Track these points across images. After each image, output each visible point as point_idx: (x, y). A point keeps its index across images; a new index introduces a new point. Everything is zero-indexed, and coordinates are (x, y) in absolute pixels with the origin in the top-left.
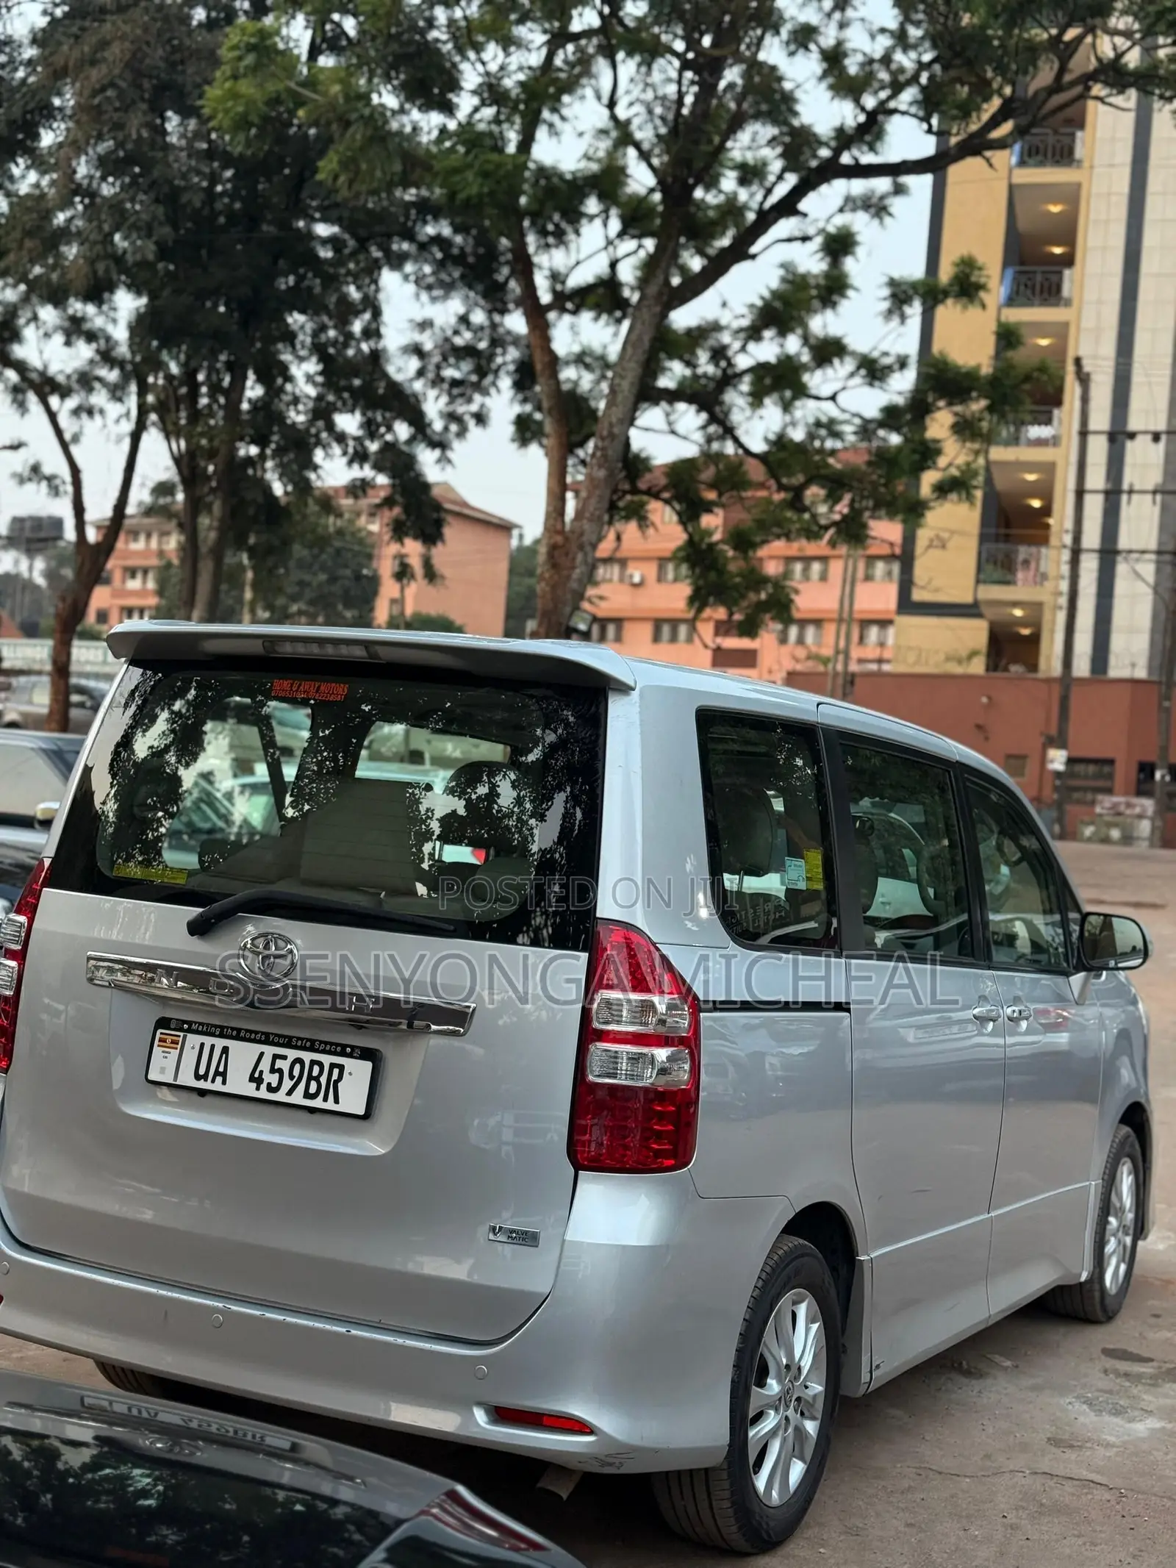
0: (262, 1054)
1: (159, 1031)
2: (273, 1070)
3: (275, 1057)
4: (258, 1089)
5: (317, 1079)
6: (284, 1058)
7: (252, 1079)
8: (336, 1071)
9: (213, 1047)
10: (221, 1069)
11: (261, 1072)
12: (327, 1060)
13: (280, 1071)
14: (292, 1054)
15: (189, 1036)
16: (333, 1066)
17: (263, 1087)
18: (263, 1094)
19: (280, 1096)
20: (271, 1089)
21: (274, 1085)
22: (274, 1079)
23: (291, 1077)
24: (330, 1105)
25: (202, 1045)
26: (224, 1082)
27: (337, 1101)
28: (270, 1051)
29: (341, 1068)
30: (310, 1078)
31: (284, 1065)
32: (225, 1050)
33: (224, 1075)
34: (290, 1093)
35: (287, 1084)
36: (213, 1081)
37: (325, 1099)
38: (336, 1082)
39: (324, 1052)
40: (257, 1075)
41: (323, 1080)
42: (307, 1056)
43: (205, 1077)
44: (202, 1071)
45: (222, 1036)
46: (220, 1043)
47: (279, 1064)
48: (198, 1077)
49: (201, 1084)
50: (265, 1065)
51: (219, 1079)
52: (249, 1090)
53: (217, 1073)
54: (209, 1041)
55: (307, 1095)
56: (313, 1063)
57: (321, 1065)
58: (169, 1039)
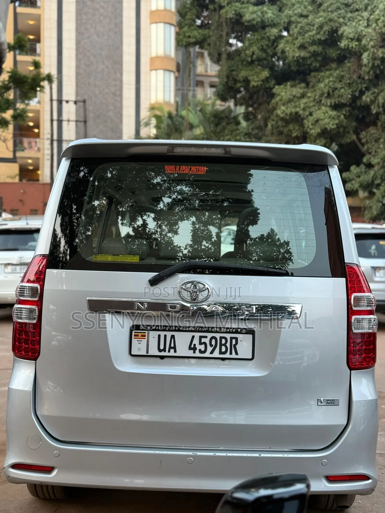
0: (193, 337)
1: (133, 332)
2: (201, 343)
3: (201, 337)
4: (194, 352)
5: (225, 345)
6: (206, 337)
7: (190, 348)
8: (234, 341)
9: (165, 336)
10: (172, 345)
11: (195, 345)
12: (228, 336)
13: (205, 344)
14: (210, 335)
15: (151, 332)
16: (232, 338)
17: (197, 351)
18: (197, 354)
19: (207, 355)
20: (201, 351)
21: (203, 349)
22: (202, 347)
23: (211, 345)
24: (234, 356)
25: (159, 336)
26: (175, 351)
27: (237, 353)
28: (197, 335)
29: (236, 339)
30: (221, 345)
31: (207, 341)
32: (173, 337)
33: (175, 348)
34: (212, 352)
35: (210, 349)
36: (169, 351)
37: (231, 353)
38: (235, 346)
39: (226, 332)
40: (192, 346)
41: (228, 345)
42: (218, 336)
43: (164, 350)
44: (162, 347)
45: (169, 330)
46: (169, 334)
47: (203, 340)
48: (160, 350)
49: (163, 354)
50: (196, 341)
51: (172, 351)
52: (190, 353)
53: (170, 348)
54: (162, 334)
55: (221, 353)
56: (221, 338)
57: (226, 339)
58: (140, 334)
